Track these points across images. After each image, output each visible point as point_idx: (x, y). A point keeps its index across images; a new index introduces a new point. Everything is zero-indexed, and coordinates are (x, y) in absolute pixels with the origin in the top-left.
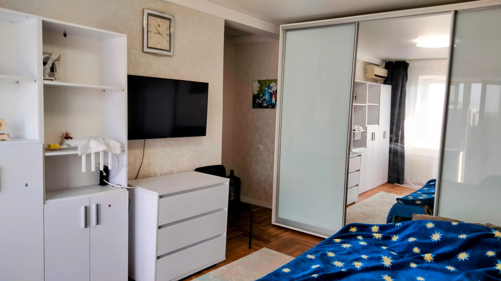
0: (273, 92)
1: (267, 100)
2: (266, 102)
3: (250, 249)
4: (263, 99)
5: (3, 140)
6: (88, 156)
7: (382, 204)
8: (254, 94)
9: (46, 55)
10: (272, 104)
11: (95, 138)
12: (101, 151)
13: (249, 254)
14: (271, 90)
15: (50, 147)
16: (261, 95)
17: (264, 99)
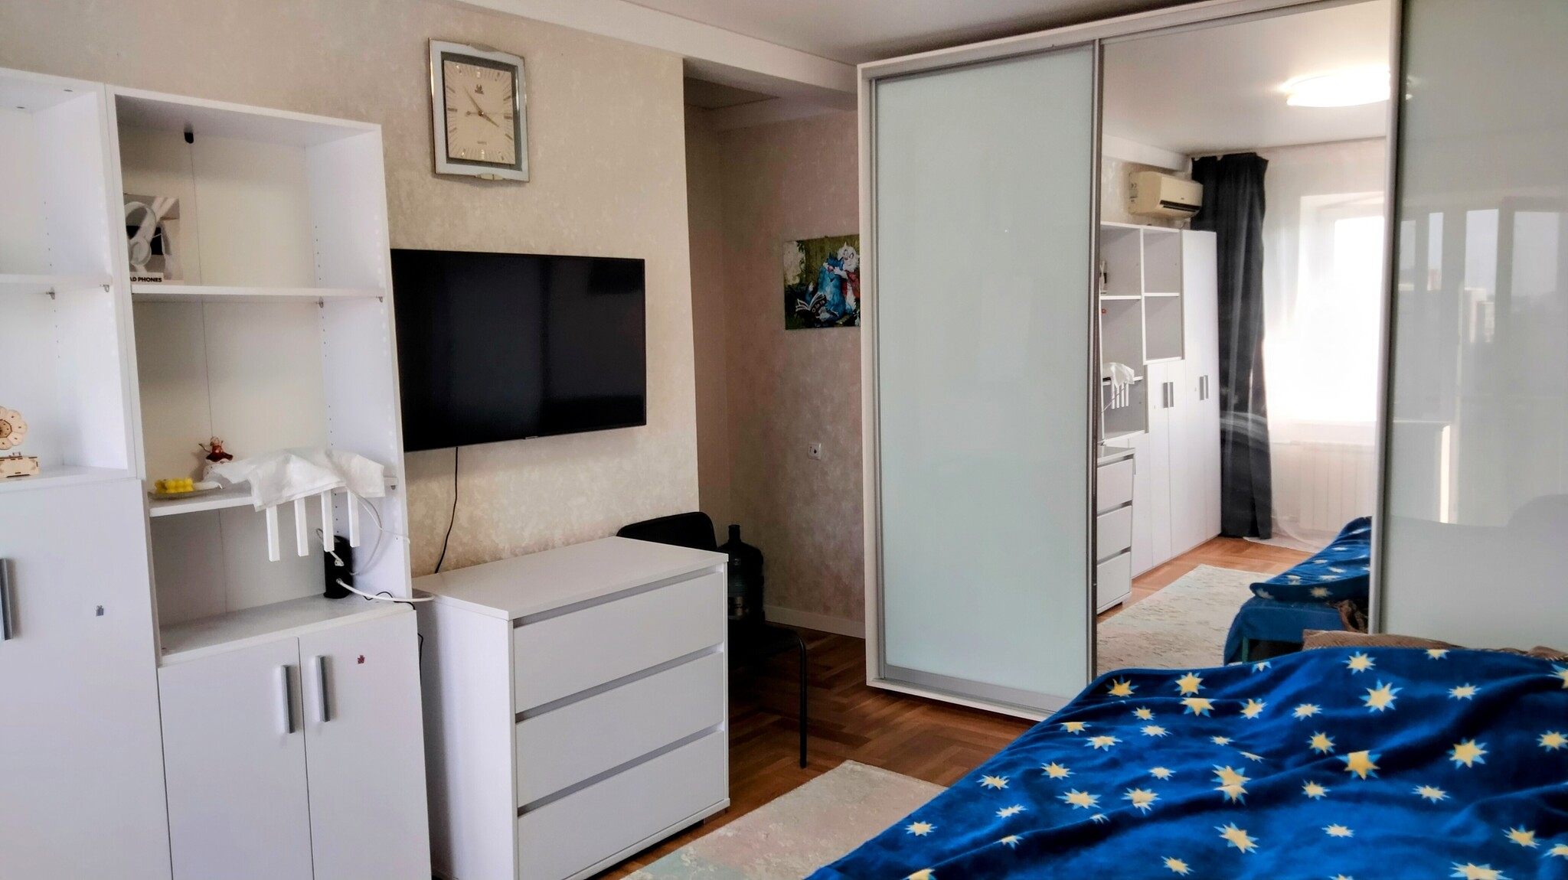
0: (848, 276)
1: (830, 300)
2: (828, 308)
3: (805, 769)
4: (818, 298)
5: (18, 476)
6: (286, 510)
7: (1208, 604)
8: (789, 286)
9: (135, 205)
10: (845, 313)
11: (304, 454)
12: (326, 492)
13: (801, 783)
14: (842, 269)
15: (166, 489)
16: (811, 288)
17: (820, 297)
